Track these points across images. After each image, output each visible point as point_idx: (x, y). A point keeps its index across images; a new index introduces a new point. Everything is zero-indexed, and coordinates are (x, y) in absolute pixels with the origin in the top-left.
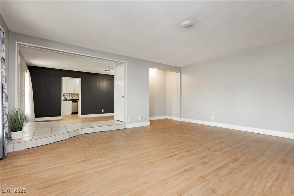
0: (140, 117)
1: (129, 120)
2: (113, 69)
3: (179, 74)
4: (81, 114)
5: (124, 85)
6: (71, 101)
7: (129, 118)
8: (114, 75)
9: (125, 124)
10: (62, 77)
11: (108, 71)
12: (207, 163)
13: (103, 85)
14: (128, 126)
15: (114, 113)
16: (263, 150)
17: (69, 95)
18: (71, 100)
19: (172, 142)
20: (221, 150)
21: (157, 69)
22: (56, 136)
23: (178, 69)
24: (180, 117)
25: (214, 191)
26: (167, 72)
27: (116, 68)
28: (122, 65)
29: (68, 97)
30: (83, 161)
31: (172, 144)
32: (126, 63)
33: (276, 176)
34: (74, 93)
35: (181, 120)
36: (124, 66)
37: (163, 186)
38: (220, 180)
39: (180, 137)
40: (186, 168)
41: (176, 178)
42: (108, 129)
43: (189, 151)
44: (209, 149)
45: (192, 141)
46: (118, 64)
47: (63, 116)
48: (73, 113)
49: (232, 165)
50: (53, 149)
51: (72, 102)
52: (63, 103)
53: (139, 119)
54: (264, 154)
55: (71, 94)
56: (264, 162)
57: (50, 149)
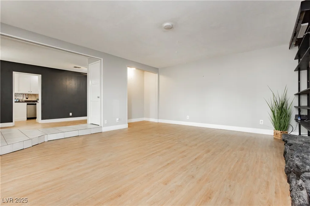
0: (117, 119)
1: (106, 123)
2: (84, 65)
3: (157, 75)
4: (42, 119)
5: (99, 84)
6: (26, 104)
7: (105, 121)
8: (87, 74)
9: (102, 127)
10: (13, 72)
11: (79, 68)
12: (186, 156)
13: (71, 84)
14: (105, 129)
15: (87, 116)
16: (228, 142)
17: (22, 95)
18: (26, 101)
19: (153, 142)
20: (196, 145)
21: (135, 69)
22: (13, 144)
23: (156, 70)
24: (158, 119)
25: (193, 176)
26: (146, 73)
27: (89, 65)
28: (97, 62)
29: (21, 98)
30: (58, 168)
31: (153, 143)
32: (102, 59)
33: (237, 160)
34: (29, 93)
35: (159, 122)
36: (99, 63)
37: (150, 179)
38: (197, 168)
39: (160, 136)
40: (168, 162)
41: (160, 171)
42: (81, 133)
43: (169, 148)
44: (187, 145)
45: (171, 139)
46: (91, 60)
47: (15, 122)
48: (28, 119)
49: (205, 155)
50: (12, 159)
51: (28, 104)
52: (15, 105)
53: (117, 122)
54: (228, 145)
55: (25, 94)
56: (229, 150)
57: (8, 161)
